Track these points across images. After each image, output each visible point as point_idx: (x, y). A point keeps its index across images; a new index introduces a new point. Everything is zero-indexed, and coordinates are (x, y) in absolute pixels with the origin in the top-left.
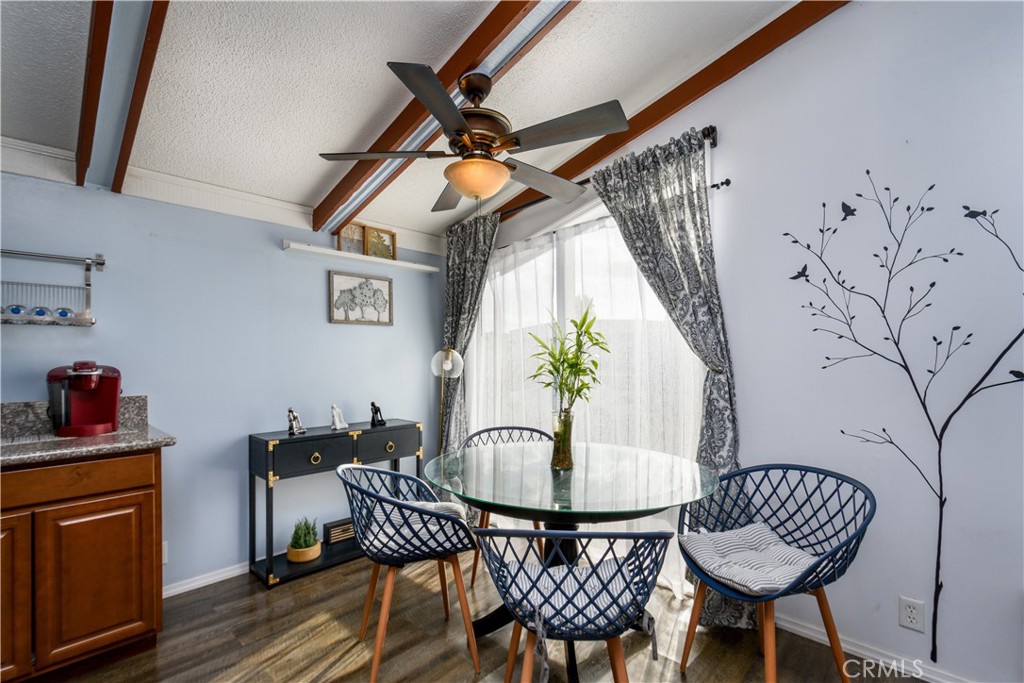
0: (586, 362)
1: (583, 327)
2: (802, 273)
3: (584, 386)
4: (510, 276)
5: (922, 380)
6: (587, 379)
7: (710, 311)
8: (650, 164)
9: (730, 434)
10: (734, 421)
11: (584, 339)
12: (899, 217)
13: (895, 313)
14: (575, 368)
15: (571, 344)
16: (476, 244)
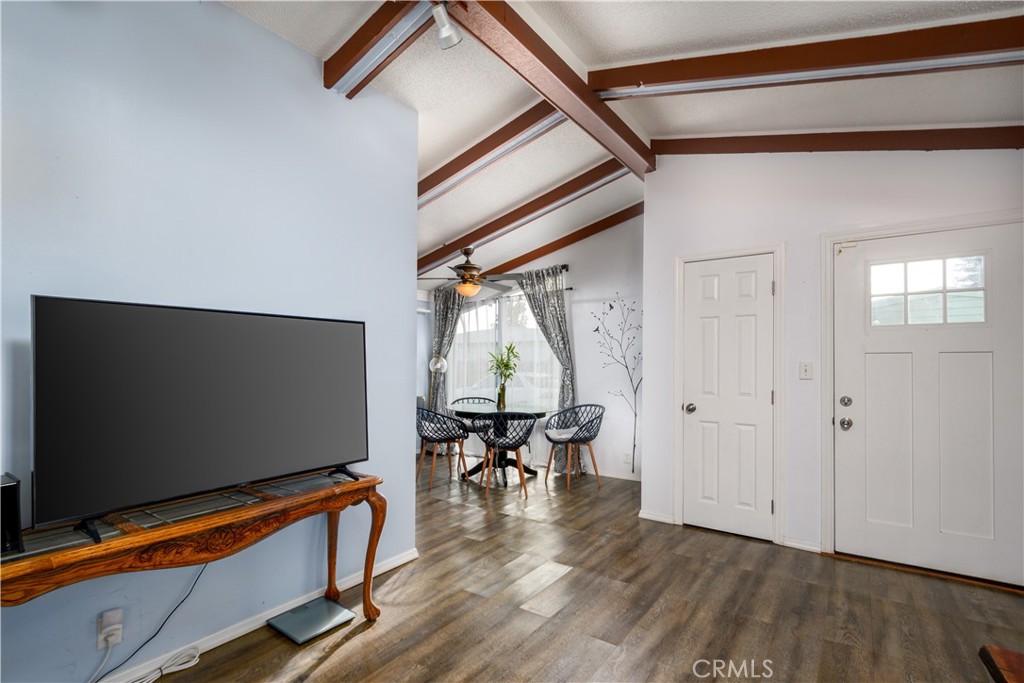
0: (512, 364)
1: (510, 349)
2: (597, 330)
3: (511, 374)
4: (473, 312)
5: (631, 371)
6: (512, 371)
7: (564, 343)
8: (540, 276)
9: (571, 395)
10: (573, 390)
11: (511, 354)
12: (626, 312)
13: (624, 347)
14: (507, 366)
15: (505, 357)
16: (454, 299)
